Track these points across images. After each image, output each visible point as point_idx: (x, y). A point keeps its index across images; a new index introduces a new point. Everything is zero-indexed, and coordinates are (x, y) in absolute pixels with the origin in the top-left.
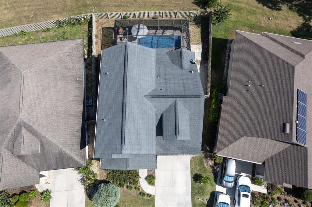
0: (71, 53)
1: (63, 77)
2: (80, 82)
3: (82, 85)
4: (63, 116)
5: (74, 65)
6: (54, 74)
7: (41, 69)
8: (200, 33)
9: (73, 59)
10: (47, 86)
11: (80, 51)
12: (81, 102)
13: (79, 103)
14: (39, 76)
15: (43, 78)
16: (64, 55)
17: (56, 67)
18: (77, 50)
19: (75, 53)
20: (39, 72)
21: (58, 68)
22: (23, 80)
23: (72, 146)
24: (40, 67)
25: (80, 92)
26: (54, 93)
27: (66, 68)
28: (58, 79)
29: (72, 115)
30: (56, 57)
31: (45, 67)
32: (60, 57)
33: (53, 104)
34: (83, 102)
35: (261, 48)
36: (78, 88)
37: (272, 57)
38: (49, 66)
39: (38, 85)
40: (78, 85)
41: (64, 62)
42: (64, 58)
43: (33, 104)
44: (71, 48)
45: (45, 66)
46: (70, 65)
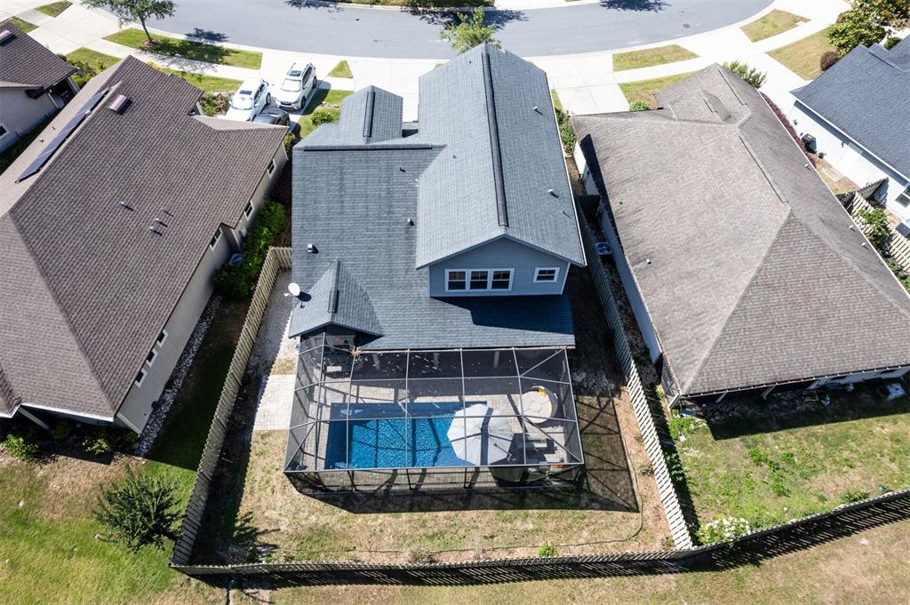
0: (698, 326)
1: (688, 250)
2: (639, 258)
3: (631, 254)
4: (649, 170)
5: (674, 294)
6: (714, 245)
7: (752, 240)
8: (247, 489)
9: (685, 311)
10: (716, 209)
11: (672, 346)
12: (620, 216)
13: (622, 212)
14: (749, 221)
15: (734, 221)
16: (714, 306)
17: (719, 264)
18: (684, 345)
19: (686, 330)
20: (754, 229)
21: (713, 263)
22: (778, 192)
23: (607, 132)
24: (758, 242)
25: (630, 237)
26: (693, 203)
27: (690, 274)
28: (699, 237)
29: (629, 181)
30: (733, 290)
31: (746, 251)
32: (720, 296)
33: (681, 181)
34: (615, 217)
35: (64, 310)
36: (638, 244)
37: (51, 266)
38: (737, 256)
39: (738, 201)
40: (642, 249)
41: (702, 288)
42: (709, 299)
43: (726, 160)
44: (705, 340)
45: (748, 252)
46: (683, 290)
